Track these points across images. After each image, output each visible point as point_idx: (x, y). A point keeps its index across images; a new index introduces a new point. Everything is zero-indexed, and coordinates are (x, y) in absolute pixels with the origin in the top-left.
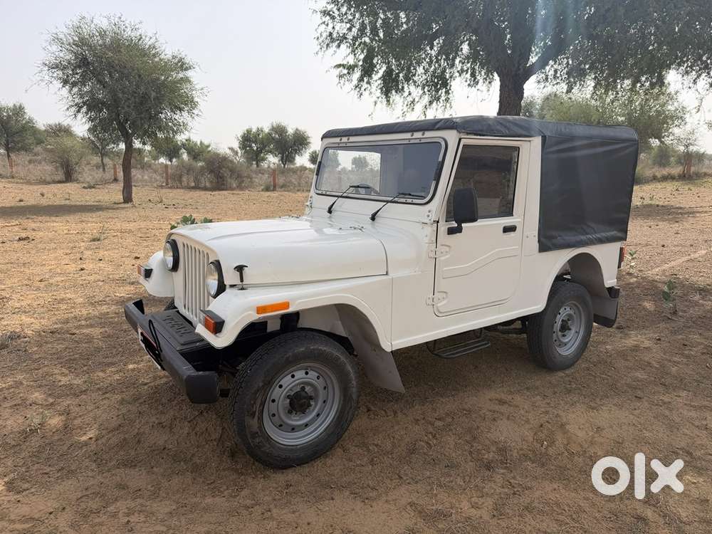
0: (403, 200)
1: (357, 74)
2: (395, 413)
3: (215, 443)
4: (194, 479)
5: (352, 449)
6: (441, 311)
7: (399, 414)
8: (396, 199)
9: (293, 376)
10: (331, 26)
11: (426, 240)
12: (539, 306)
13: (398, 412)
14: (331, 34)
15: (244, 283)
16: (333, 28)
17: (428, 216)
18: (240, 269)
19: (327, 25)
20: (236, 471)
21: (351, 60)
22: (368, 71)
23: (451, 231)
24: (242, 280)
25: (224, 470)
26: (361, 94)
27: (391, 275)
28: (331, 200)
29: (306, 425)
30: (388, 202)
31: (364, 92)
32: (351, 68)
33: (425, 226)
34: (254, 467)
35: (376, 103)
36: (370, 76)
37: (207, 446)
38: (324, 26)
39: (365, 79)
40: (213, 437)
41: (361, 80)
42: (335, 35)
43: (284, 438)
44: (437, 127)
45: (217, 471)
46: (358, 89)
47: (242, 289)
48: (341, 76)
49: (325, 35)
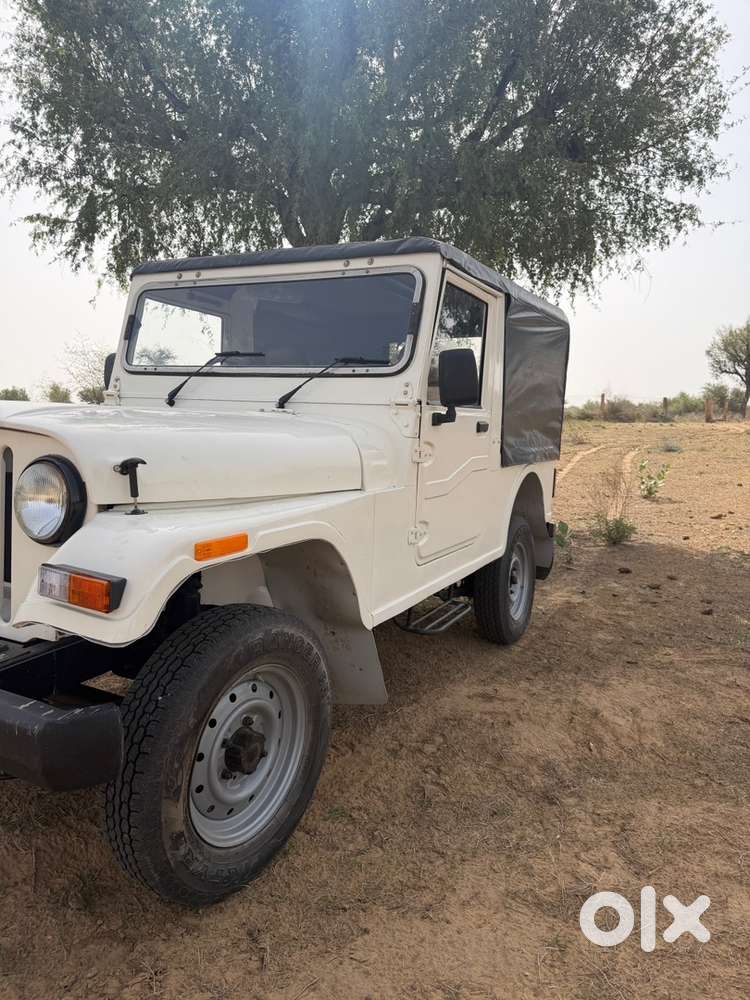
0: (348, 371)
1: (69, 235)
2: (352, 747)
3: (28, 888)
4: (22, 988)
5: (323, 827)
6: (423, 555)
7: (358, 747)
8: (330, 370)
9: (233, 698)
10: (25, 148)
11: (408, 432)
12: (500, 548)
13: (356, 743)
14: (24, 163)
15: (139, 499)
16: (30, 152)
17: (406, 393)
18: (129, 468)
19: (20, 147)
20: (111, 935)
21: (58, 211)
22: (87, 231)
23: (437, 420)
24: (134, 493)
25: (84, 943)
26: (78, 266)
27: (370, 491)
28: (174, 382)
29: (252, 798)
30: (312, 376)
31: (82, 263)
32: (58, 224)
33: (402, 410)
34: (149, 916)
35: (100, 283)
36: (91, 240)
37: (10, 899)
38: (13, 148)
39: (83, 244)
40: (19, 877)
41: (75, 244)
42: (32, 165)
43: (224, 834)
44: (399, 249)
45: (69, 952)
46: (70, 257)
47: (135, 512)
48: (37, 236)
49: (14, 163)
